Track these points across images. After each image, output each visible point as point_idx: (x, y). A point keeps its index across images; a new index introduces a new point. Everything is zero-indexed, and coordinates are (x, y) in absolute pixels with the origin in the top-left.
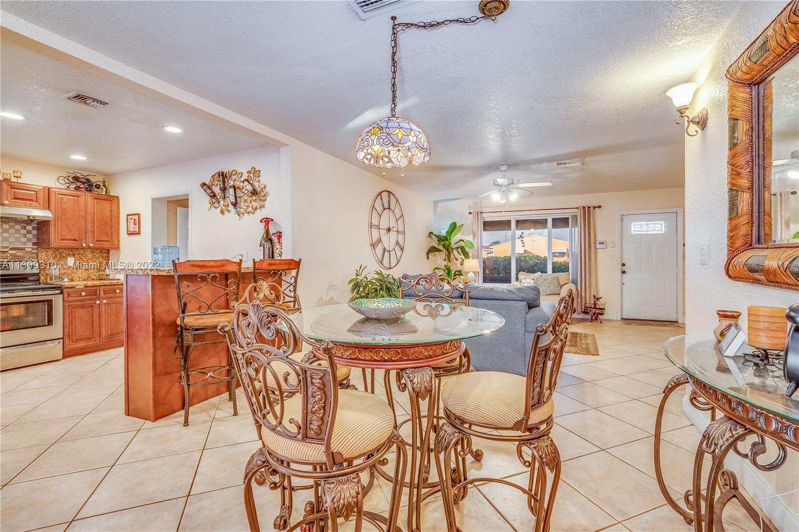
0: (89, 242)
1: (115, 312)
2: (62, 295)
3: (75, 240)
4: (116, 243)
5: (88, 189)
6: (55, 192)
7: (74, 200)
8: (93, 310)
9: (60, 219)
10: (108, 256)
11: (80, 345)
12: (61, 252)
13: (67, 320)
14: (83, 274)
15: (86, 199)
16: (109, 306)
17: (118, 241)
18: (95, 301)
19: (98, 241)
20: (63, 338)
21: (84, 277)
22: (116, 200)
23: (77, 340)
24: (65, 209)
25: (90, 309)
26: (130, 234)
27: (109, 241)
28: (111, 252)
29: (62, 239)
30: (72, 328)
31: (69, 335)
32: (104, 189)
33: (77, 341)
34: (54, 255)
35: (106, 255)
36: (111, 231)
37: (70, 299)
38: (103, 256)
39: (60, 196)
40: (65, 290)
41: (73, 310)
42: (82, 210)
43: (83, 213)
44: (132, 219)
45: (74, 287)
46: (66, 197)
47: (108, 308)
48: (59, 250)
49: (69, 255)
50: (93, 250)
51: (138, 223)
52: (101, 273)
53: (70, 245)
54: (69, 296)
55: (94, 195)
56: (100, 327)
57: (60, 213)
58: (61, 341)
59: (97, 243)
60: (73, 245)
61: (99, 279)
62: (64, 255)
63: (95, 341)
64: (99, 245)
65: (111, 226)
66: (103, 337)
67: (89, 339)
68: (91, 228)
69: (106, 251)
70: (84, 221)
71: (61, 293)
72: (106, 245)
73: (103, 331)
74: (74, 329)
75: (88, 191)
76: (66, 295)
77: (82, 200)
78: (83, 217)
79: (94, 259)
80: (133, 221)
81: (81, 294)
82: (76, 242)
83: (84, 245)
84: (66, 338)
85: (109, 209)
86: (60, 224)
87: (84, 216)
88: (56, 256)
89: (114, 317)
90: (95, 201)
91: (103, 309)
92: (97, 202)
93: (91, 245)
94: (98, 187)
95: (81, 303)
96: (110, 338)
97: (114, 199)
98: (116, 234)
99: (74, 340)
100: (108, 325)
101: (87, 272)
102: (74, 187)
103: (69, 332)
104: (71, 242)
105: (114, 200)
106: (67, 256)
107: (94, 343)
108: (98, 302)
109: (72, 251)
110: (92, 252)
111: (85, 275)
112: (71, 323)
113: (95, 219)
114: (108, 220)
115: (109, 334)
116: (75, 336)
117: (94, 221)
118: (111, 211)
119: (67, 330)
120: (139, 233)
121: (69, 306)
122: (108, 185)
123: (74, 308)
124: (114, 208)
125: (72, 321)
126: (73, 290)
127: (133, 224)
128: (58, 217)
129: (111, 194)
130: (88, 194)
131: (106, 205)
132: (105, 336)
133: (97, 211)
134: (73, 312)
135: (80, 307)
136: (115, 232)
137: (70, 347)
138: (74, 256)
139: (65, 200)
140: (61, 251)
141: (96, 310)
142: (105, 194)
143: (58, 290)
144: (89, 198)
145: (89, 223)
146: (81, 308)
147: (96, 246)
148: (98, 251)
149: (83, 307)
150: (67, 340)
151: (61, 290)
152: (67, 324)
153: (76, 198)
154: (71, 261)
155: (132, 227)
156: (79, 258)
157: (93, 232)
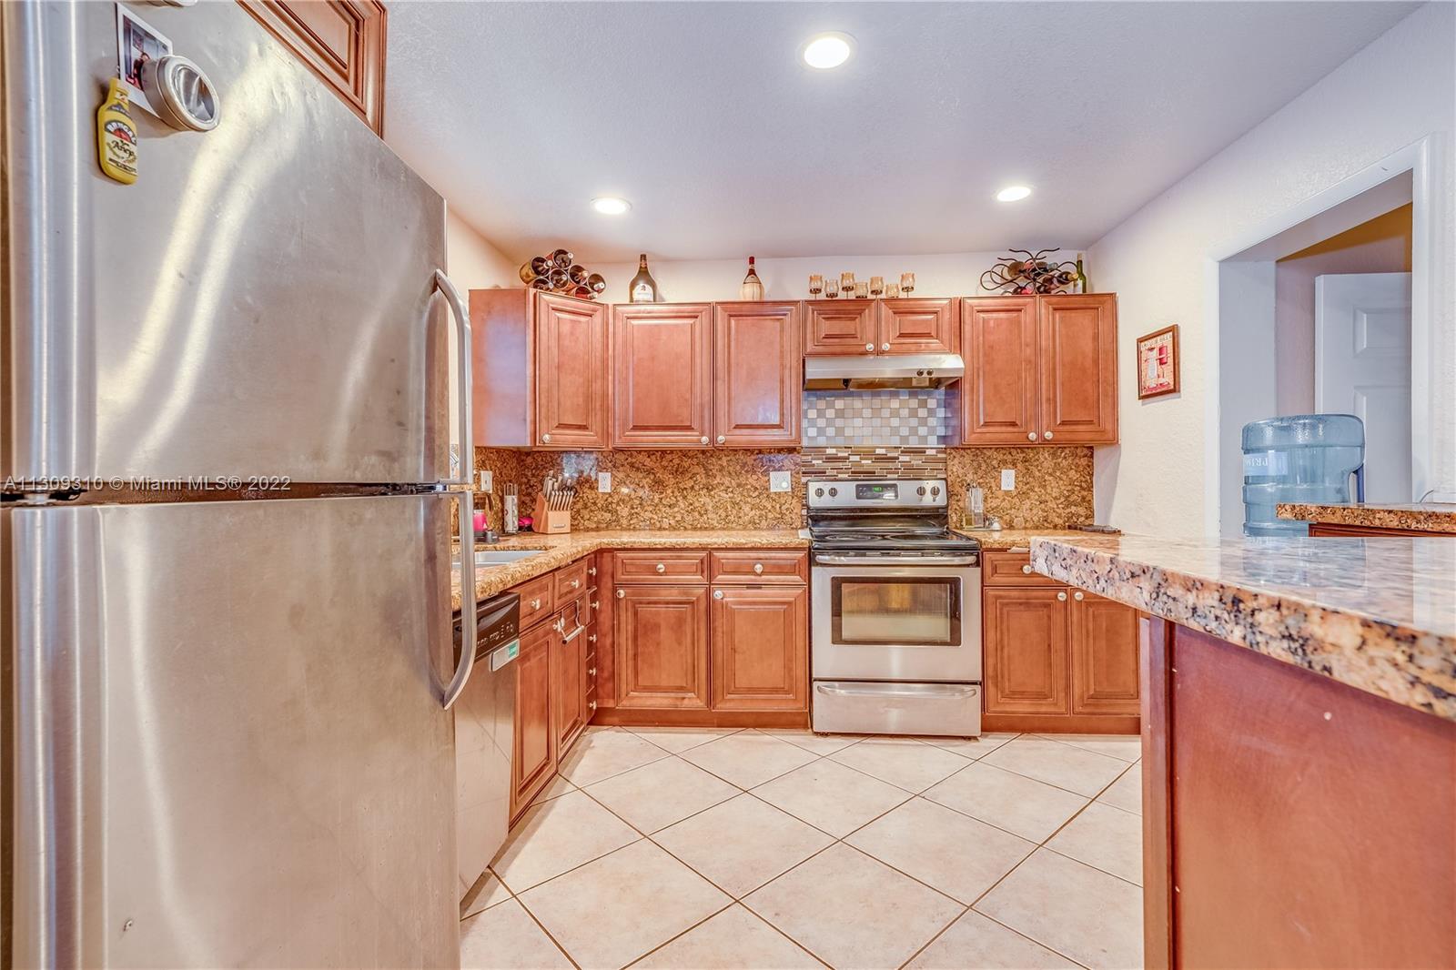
0: (1044, 427)
1: (1107, 631)
2: (979, 569)
3: (1013, 424)
4: (1109, 427)
5: (1042, 289)
6: (972, 307)
7: (1010, 321)
8: (1049, 617)
9: (981, 373)
10: (1090, 466)
11: (1022, 707)
12: (989, 457)
13: (991, 635)
14: (1034, 512)
15: (1038, 309)
16: (1091, 610)
17: (1115, 421)
18: (1052, 593)
19: (1063, 423)
20: (981, 684)
21: (1035, 519)
22: (1108, 306)
23: (1014, 693)
24: (992, 347)
25: (1043, 612)
26: (1147, 395)
27: (1091, 422)
28: (1098, 454)
29: (986, 424)
30: (1002, 658)
31: (997, 676)
32: (1080, 283)
33: (1015, 695)
34: (975, 464)
35: (1084, 462)
36: (1096, 395)
37: (998, 579)
38: (1077, 466)
39: (982, 315)
40: (987, 556)
41: (1005, 610)
42: (1027, 345)
43: (1029, 351)
44: (1152, 349)
45: (1005, 550)
46: (995, 315)
47: (1087, 615)
48: (985, 451)
49: (1005, 462)
50: (1056, 447)
51: (1172, 358)
52: (1073, 509)
53: (1003, 436)
54: (996, 572)
55: (1054, 300)
56: (1067, 668)
57: (981, 359)
58: (978, 688)
59: (1061, 428)
60: (1009, 436)
61: (1070, 527)
62: (994, 462)
63: (1056, 704)
64: (1067, 434)
65: (1095, 379)
66: (1076, 697)
67: (1041, 696)
68: (1048, 390)
69: (1086, 451)
70: (1032, 371)
71: (977, 564)
72: (1083, 434)
73: (1076, 681)
74: (1006, 662)
75: (1040, 293)
76: (988, 570)
77: (1026, 317)
78: (1030, 362)
79: (1058, 474)
80: (1155, 353)
81: (1021, 569)
82: (1015, 429)
83: (1032, 436)
84: (990, 682)
85: (1090, 333)
86: (981, 385)
87: (1033, 358)
88: (980, 466)
89: (1103, 643)
90: (1057, 315)
91: (1075, 618)
92: (1061, 318)
93: (1048, 435)
94: (1064, 279)
95: (1022, 594)
96: (1096, 706)
97: (1100, 303)
98: (1110, 400)
99: (1007, 691)
100: (1087, 664)
101: (1043, 506)
102: (1011, 290)
103: (995, 670)
104: (1004, 429)
105: (1103, 305)
106: (1001, 465)
107: (1052, 709)
108: (1062, 596)
109: (1010, 453)
110: (1054, 455)
111: (1037, 514)
112: (1000, 646)
113: (1058, 367)
114: (1088, 363)
115: (1092, 692)
116: (1009, 680)
117: (1054, 369)
118: (1096, 338)
119: (990, 661)
120: (1174, 390)
121: (997, 597)
122: (1089, 271)
123: (1007, 604)
124: (1104, 327)
125: (1002, 639)
126: (1005, 556)
127: (1156, 363)
128: (978, 369)
129: (1096, 292)
130: (1042, 301)
131: (1083, 320)
132: (1082, 697)
133: (1061, 345)
134: (1005, 616)
135: (1021, 604)
136: (1106, 395)
137: (998, 709)
138: (1014, 465)
139: (992, 323)
140: (988, 453)
141: (1058, 618)
142: (1081, 293)
143: (972, 554)
144: (1043, 311)
145: (1044, 377)
146: (1022, 608)
147: (1059, 437)
148: (1067, 451)
149: (1027, 604)
150: (991, 690)
151: (978, 556)
152: (991, 645)
153: (1015, 314)
154: (1008, 479)
155: (1155, 375)
156: (1025, 471)
157: (1052, 401)
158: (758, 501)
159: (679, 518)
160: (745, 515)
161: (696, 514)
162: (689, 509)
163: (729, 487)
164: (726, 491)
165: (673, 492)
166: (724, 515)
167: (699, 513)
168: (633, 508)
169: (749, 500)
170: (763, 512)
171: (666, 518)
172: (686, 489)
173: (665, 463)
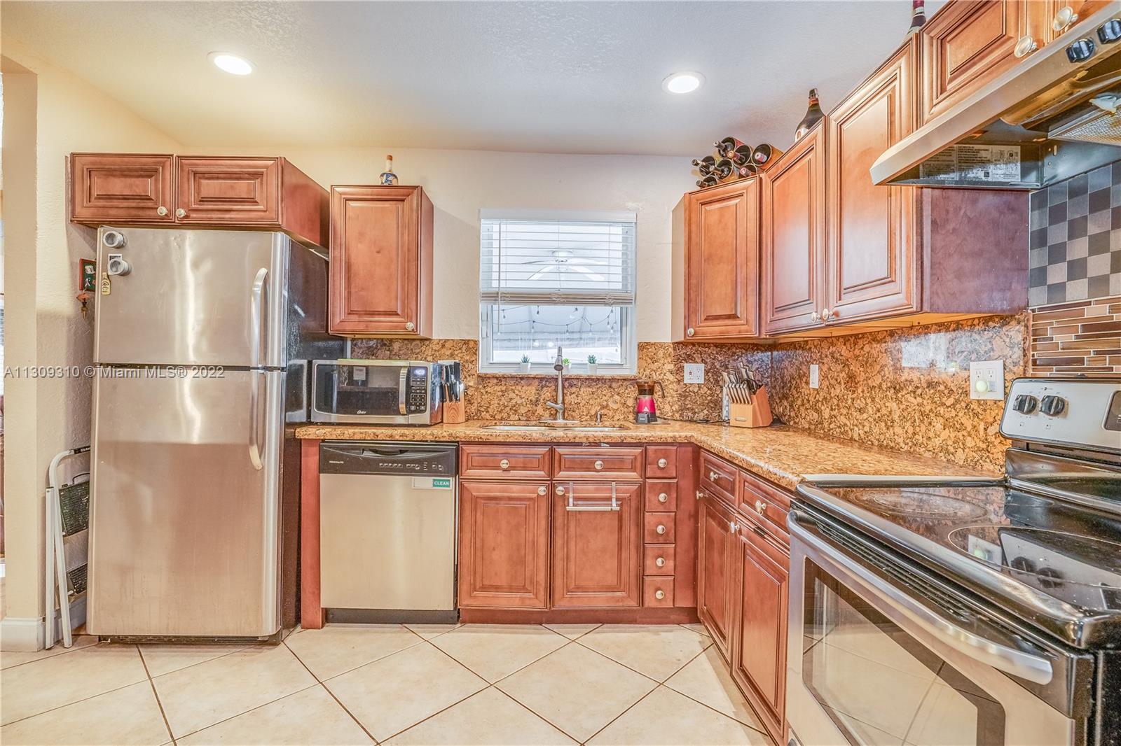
158: (953, 413)
159: (867, 429)
160: (937, 436)
161: (883, 424)
162: (877, 416)
163: (917, 387)
164: (914, 392)
165: (863, 392)
166: (911, 431)
167: (886, 424)
168: (832, 410)
169: (941, 410)
170: (960, 435)
171: (857, 426)
172: (874, 387)
173: (857, 352)
